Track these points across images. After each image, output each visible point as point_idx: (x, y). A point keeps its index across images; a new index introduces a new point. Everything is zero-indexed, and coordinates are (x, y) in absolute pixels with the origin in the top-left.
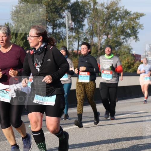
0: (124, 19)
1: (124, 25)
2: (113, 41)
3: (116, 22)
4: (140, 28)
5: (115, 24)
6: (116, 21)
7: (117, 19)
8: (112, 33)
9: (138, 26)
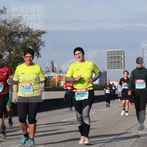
0: (26, 36)
1: (26, 42)
2: (15, 57)
3: (18, 39)
4: (41, 45)
5: (17, 41)
6: (18, 37)
7: (19, 36)
8: (14, 50)
9: (40, 43)
